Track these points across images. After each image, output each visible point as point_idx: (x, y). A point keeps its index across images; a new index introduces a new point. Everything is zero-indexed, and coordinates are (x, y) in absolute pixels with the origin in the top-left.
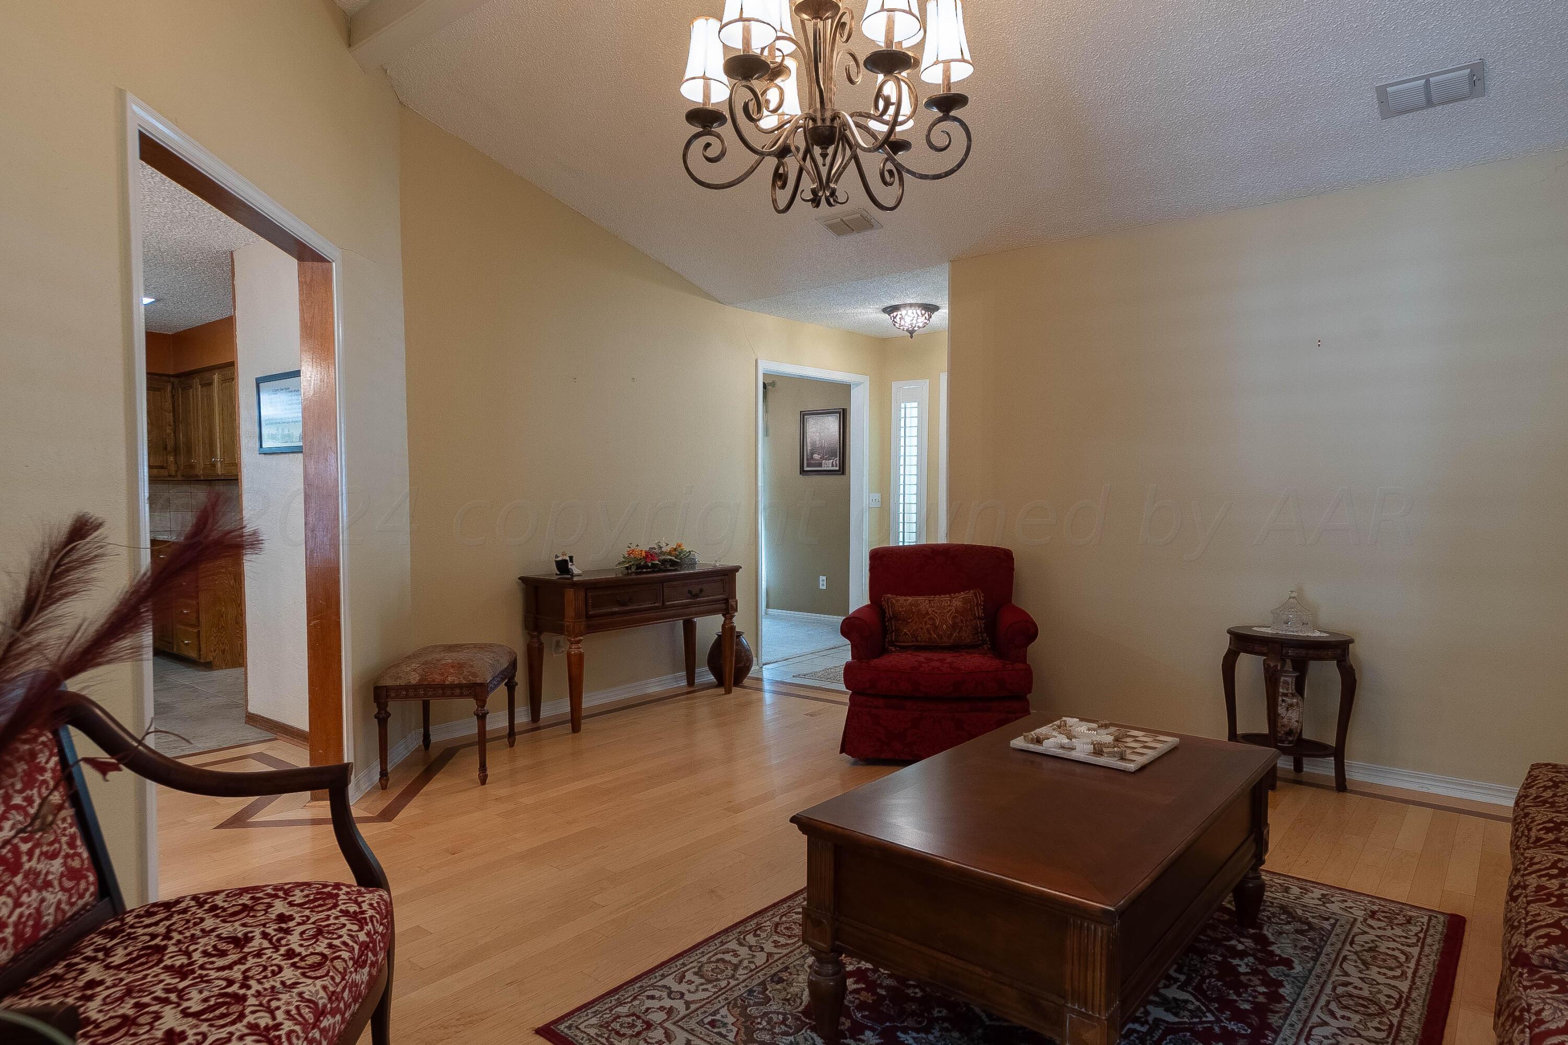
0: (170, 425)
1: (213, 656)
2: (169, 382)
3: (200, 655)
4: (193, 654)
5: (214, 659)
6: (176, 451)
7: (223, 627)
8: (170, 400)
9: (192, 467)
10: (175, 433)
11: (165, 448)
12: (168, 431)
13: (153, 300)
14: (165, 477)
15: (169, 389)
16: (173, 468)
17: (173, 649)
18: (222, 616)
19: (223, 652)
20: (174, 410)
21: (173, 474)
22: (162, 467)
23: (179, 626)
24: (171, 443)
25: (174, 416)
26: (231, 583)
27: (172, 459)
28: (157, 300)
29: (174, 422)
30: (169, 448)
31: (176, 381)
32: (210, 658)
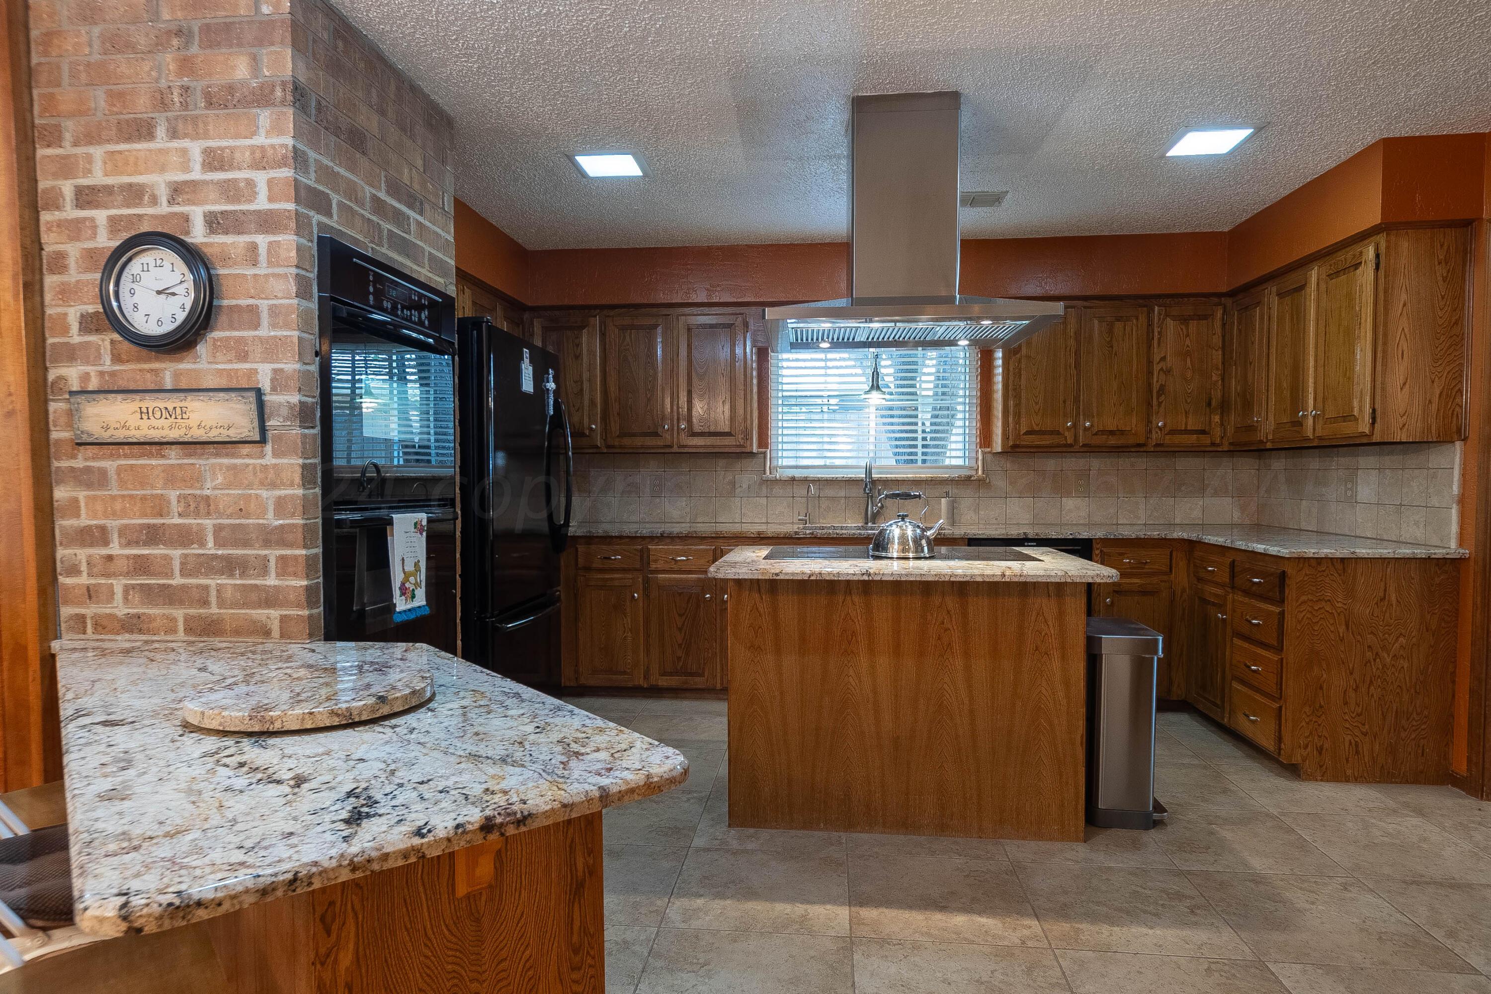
0: (1217, 369)
1: (1301, 755)
2: (1220, 304)
3: (1280, 749)
4: (1267, 742)
5: (1304, 761)
6: (1224, 407)
7: (1321, 707)
8: (1219, 331)
9: (1252, 429)
10: (1223, 380)
11: (1209, 404)
12: (1214, 378)
13: (1251, 131)
14: (1206, 446)
15: (1219, 313)
16: (1218, 432)
17: (1223, 719)
18: (1321, 688)
19: (1320, 750)
20: (1225, 347)
21: (1218, 441)
22: (1203, 432)
23: (1236, 685)
24: (1217, 395)
25: (1224, 355)
26: (1341, 631)
27: (1217, 418)
28: (1259, 130)
29: (1223, 363)
30: (1214, 403)
31: (1228, 301)
32: (1297, 759)
